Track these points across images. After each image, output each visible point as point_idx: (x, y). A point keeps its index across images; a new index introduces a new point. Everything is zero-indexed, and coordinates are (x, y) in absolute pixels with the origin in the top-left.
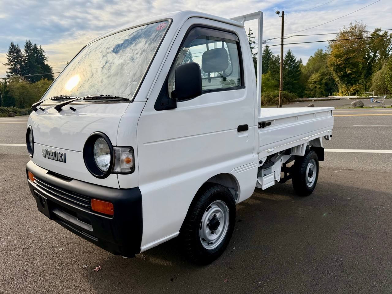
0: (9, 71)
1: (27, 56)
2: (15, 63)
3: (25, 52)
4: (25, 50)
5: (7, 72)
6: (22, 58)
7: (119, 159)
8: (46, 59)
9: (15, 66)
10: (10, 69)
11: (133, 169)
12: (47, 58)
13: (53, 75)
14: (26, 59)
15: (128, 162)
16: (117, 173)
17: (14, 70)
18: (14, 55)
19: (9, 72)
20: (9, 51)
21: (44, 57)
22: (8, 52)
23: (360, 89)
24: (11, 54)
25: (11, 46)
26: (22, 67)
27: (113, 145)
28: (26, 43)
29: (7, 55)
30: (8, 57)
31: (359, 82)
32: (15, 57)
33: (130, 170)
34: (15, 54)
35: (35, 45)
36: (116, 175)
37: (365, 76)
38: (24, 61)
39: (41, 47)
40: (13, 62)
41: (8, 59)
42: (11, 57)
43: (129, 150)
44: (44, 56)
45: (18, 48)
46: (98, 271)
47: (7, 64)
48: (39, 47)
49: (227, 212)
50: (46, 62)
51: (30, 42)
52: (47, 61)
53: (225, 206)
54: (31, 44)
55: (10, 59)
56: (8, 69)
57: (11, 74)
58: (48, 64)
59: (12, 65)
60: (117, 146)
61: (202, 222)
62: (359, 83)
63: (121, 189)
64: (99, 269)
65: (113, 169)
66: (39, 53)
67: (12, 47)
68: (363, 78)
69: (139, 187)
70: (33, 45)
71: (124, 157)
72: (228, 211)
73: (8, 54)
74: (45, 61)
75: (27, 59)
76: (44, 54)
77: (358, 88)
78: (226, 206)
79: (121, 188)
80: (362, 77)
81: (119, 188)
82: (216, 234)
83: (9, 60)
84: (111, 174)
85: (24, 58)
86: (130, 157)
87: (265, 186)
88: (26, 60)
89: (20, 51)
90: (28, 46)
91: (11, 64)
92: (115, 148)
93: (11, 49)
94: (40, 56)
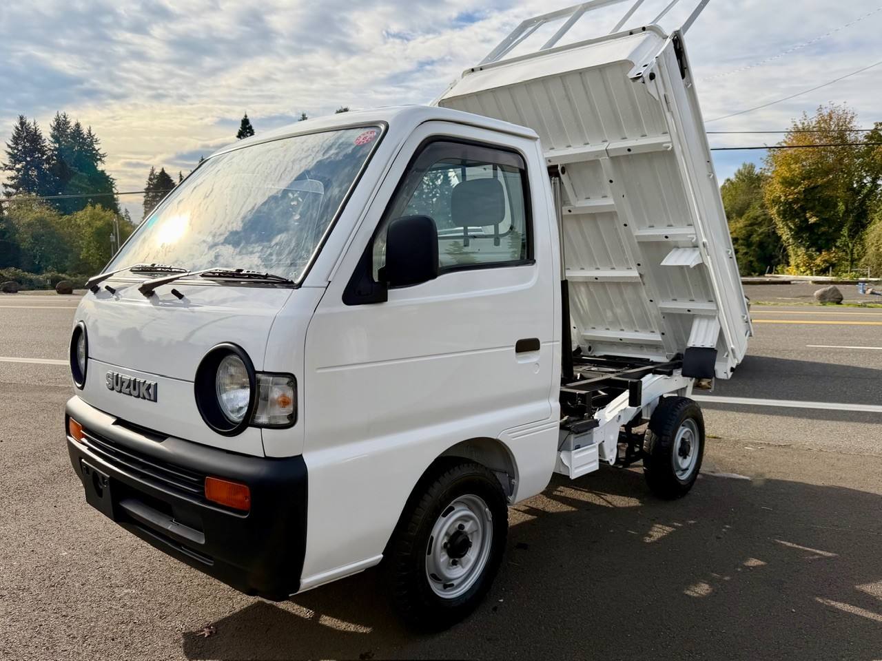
0: (9, 182)
1: (56, 149)
2: (26, 165)
3: (51, 139)
4: (53, 136)
5: (6, 186)
6: (43, 154)
7: (266, 399)
8: (100, 159)
9: (26, 173)
10: (12, 178)
11: (293, 419)
12: (104, 157)
13: (116, 197)
14: (54, 158)
15: (285, 403)
16: (261, 426)
17: (23, 183)
18: (24, 147)
19: (11, 186)
20: (14, 137)
21: (97, 155)
22: (11, 138)
23: (839, 260)
24: (16, 144)
25: (19, 125)
26: (42, 175)
27: (257, 369)
28: (56, 120)
29: (9, 146)
30: (10, 150)
31: (838, 244)
32: (28, 152)
33: (287, 422)
34: (28, 144)
35: (78, 125)
36: (259, 429)
37: (850, 230)
38: (48, 161)
39: (90, 131)
40: (20, 162)
41: (9, 153)
42: (17, 149)
43: (286, 380)
44: (97, 151)
45: (35, 130)
46: (208, 636)
47: (6, 166)
48: (85, 132)
49: (488, 521)
50: (100, 167)
51: (64, 117)
52: (103, 162)
53: (484, 508)
54: (66, 123)
55: (16, 154)
56: (8, 178)
57: (14, 191)
58: (105, 172)
59: (18, 170)
60: (263, 373)
61: (432, 538)
62: (838, 247)
63: (267, 458)
64: (211, 632)
65: (254, 417)
66: (84, 144)
67: (22, 128)
68: (846, 234)
69: (303, 455)
70: (72, 124)
71: (276, 394)
72: (490, 519)
73: (10, 143)
74: (99, 162)
75: (56, 155)
76: (97, 147)
77: (834, 257)
78: (487, 509)
79: (267, 455)
80: (845, 231)
81: (263, 456)
82: (463, 567)
83: (12, 156)
84: (249, 429)
85: (49, 153)
86: (290, 394)
87: (576, 471)
88: (54, 160)
89: (39, 137)
90: (60, 126)
91: (18, 166)
92: (259, 376)
93: (18, 131)
94: (86, 151)
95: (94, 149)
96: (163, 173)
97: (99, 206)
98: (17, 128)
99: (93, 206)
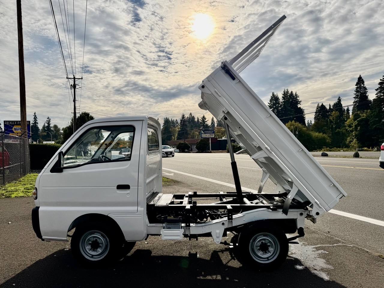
1: (284, 102)
2: (274, 109)
3: (282, 98)
4: (283, 97)
6: (279, 104)
8: (299, 103)
12: (300, 102)
13: (304, 116)
18: (273, 103)
20: (270, 100)
24: (271, 102)
25: (272, 96)
28: (284, 92)
29: (269, 103)
30: (269, 105)
32: (274, 104)
35: (292, 92)
38: (280, 107)
39: (296, 93)
40: (272, 108)
42: (271, 104)
45: (277, 96)
48: (294, 94)
50: (299, 106)
51: (287, 90)
52: (300, 104)
54: (288, 92)
55: (271, 106)
58: (301, 108)
66: (294, 98)
67: (273, 96)
70: (290, 92)
73: (269, 102)
74: (299, 104)
75: (283, 104)
76: (298, 99)
85: (281, 104)
88: (282, 106)
89: (278, 98)
90: (285, 94)
93: (272, 98)
94: (294, 101)
95: (297, 100)
96: (322, 105)
97: (293, 121)
98: (271, 97)
99: (291, 121)
